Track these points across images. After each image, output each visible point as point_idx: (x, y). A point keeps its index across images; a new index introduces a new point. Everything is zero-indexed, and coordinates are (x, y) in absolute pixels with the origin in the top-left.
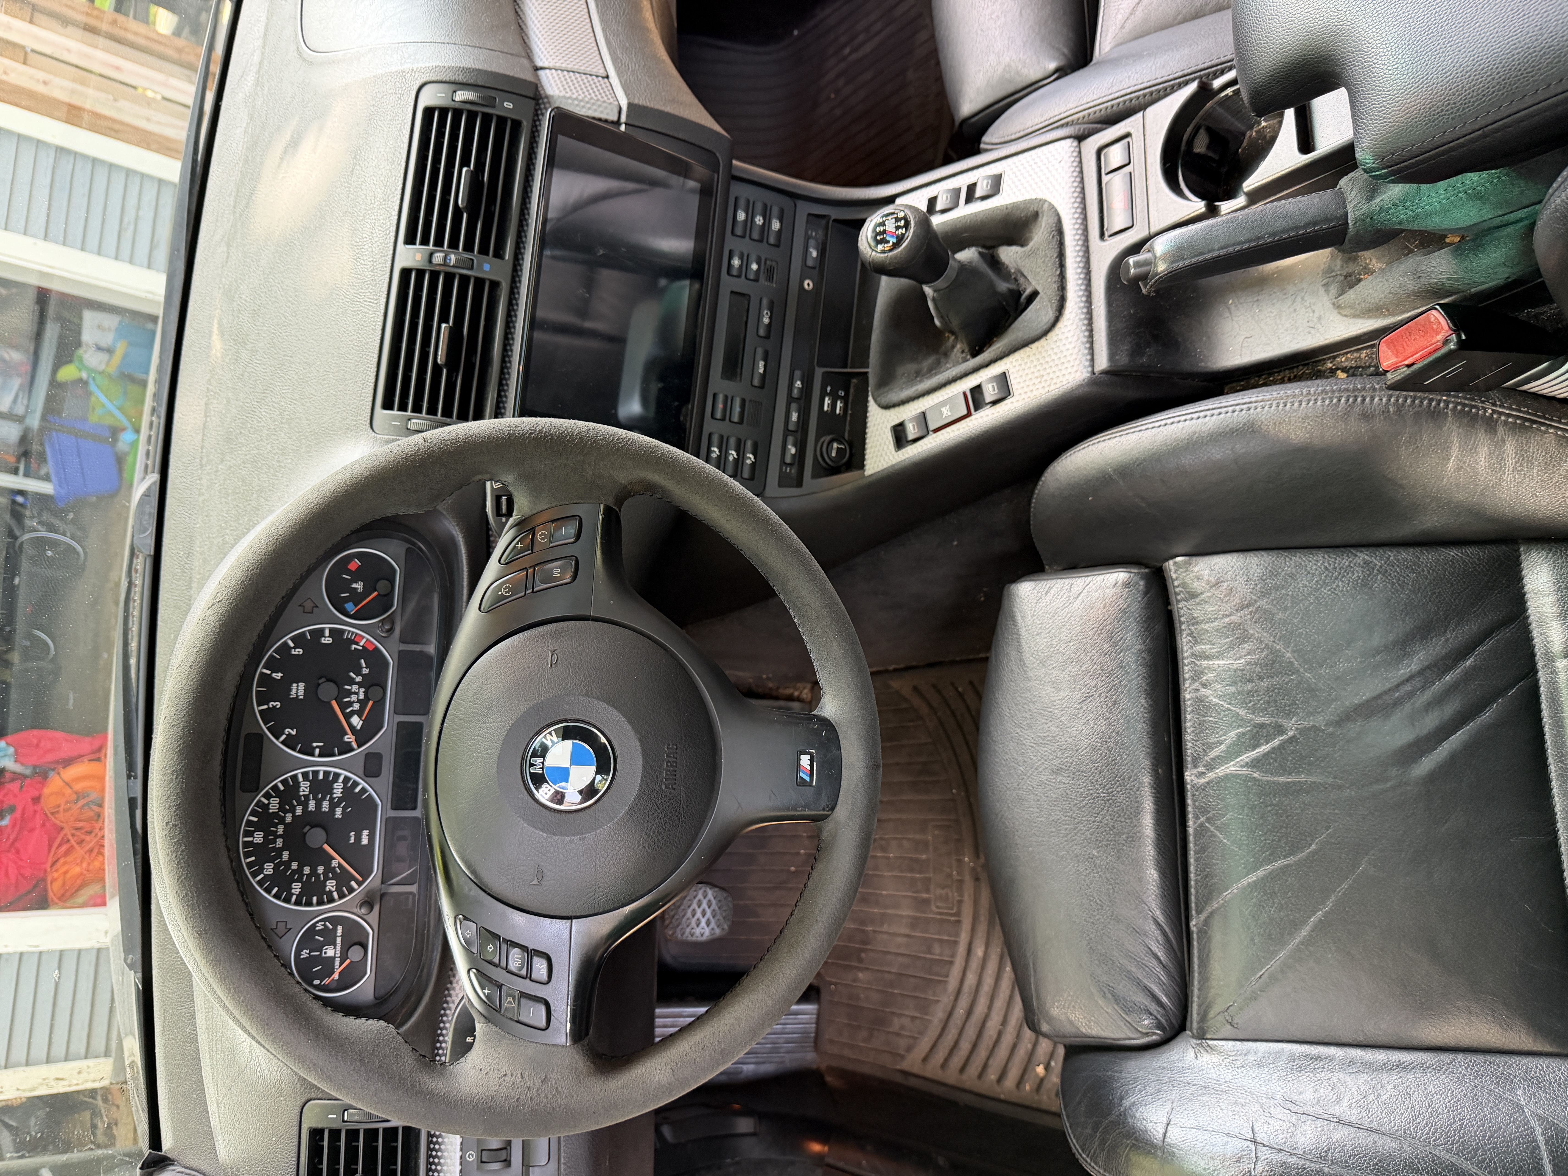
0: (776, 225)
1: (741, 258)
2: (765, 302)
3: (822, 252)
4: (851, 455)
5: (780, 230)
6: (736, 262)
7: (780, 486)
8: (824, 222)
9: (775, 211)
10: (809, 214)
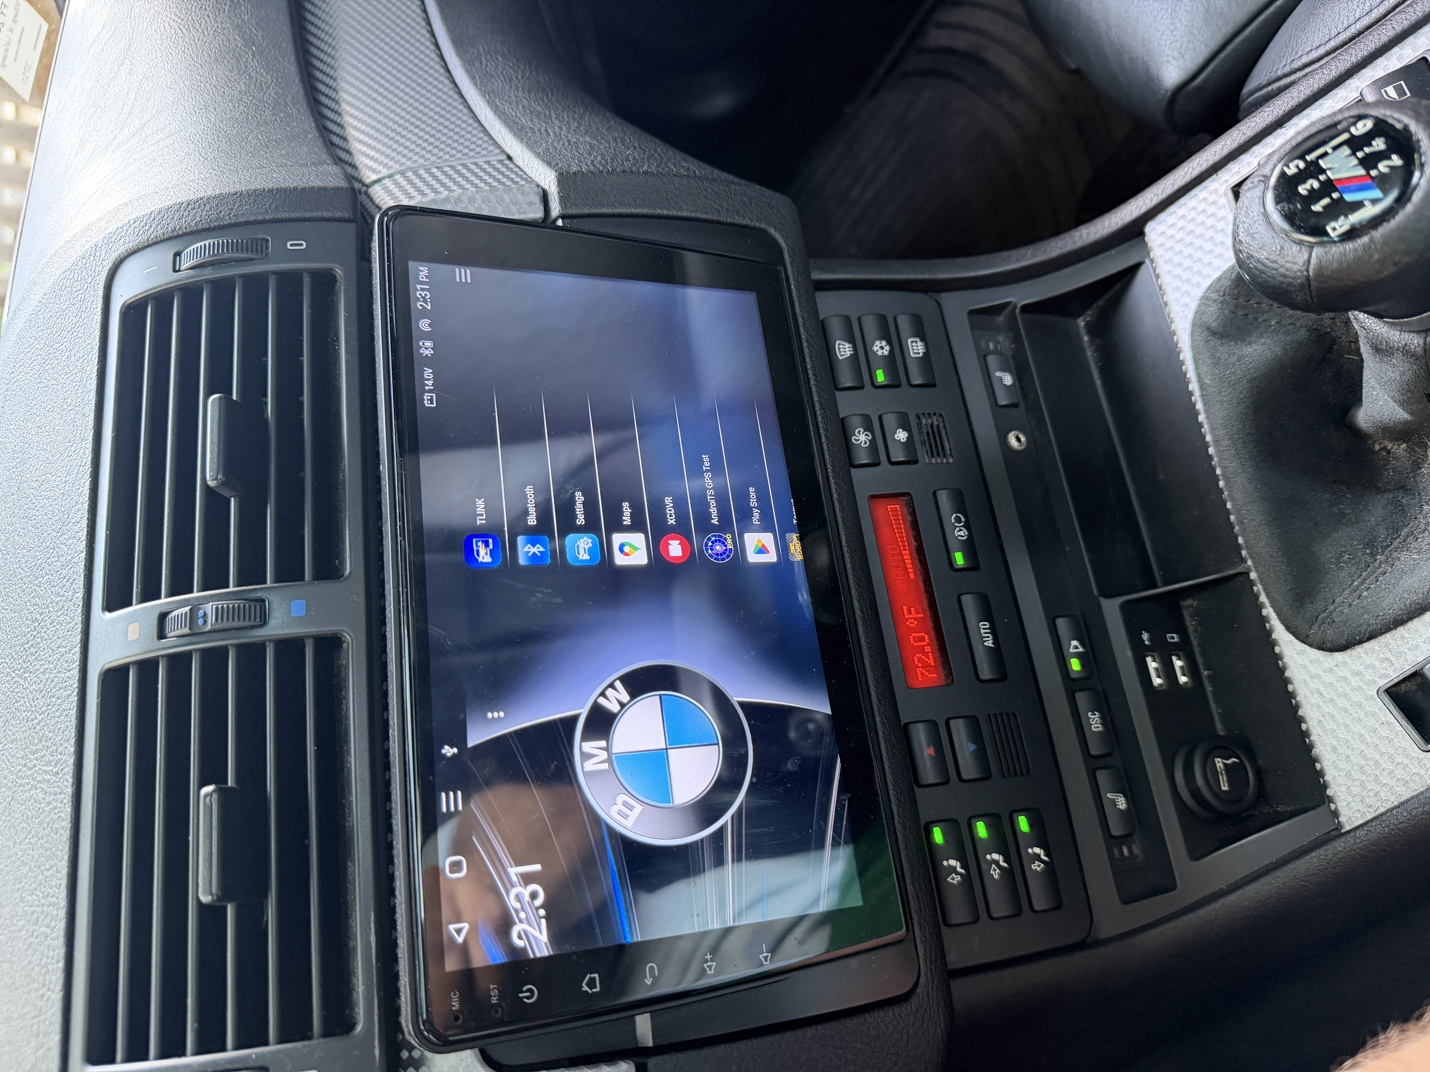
0: (916, 348)
1: (868, 427)
2: (944, 497)
3: (1020, 372)
4: (1259, 773)
5: (926, 354)
6: (861, 438)
7: (1127, 900)
8: (1001, 319)
9: (904, 323)
10: (971, 312)
